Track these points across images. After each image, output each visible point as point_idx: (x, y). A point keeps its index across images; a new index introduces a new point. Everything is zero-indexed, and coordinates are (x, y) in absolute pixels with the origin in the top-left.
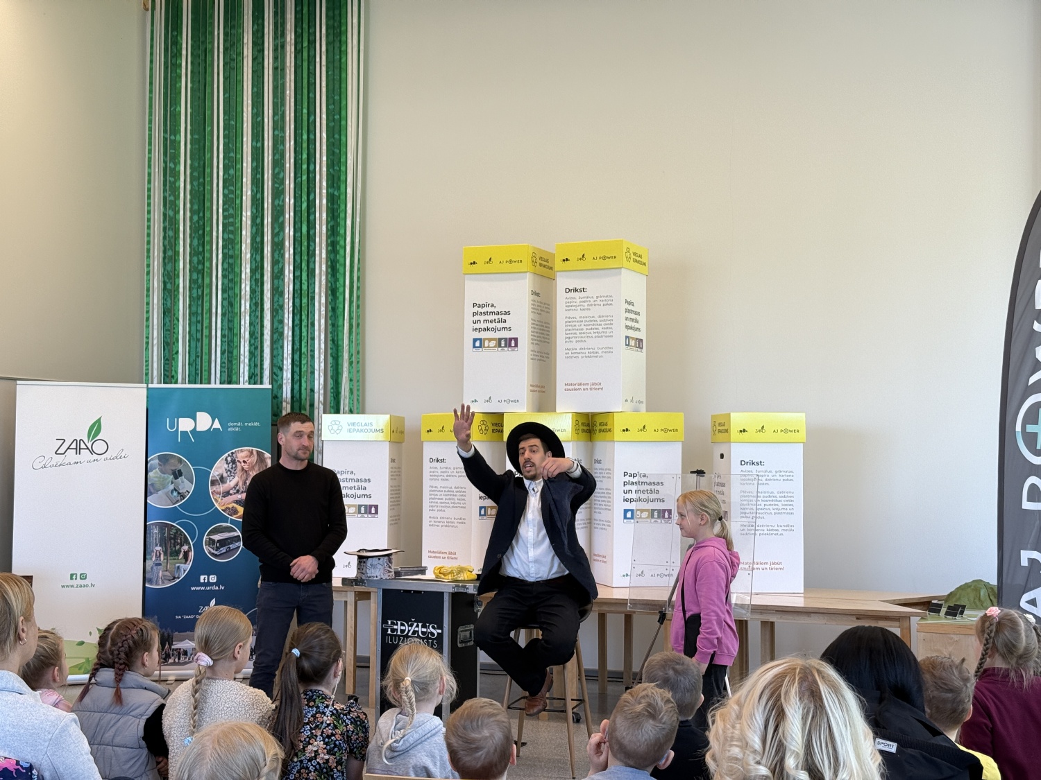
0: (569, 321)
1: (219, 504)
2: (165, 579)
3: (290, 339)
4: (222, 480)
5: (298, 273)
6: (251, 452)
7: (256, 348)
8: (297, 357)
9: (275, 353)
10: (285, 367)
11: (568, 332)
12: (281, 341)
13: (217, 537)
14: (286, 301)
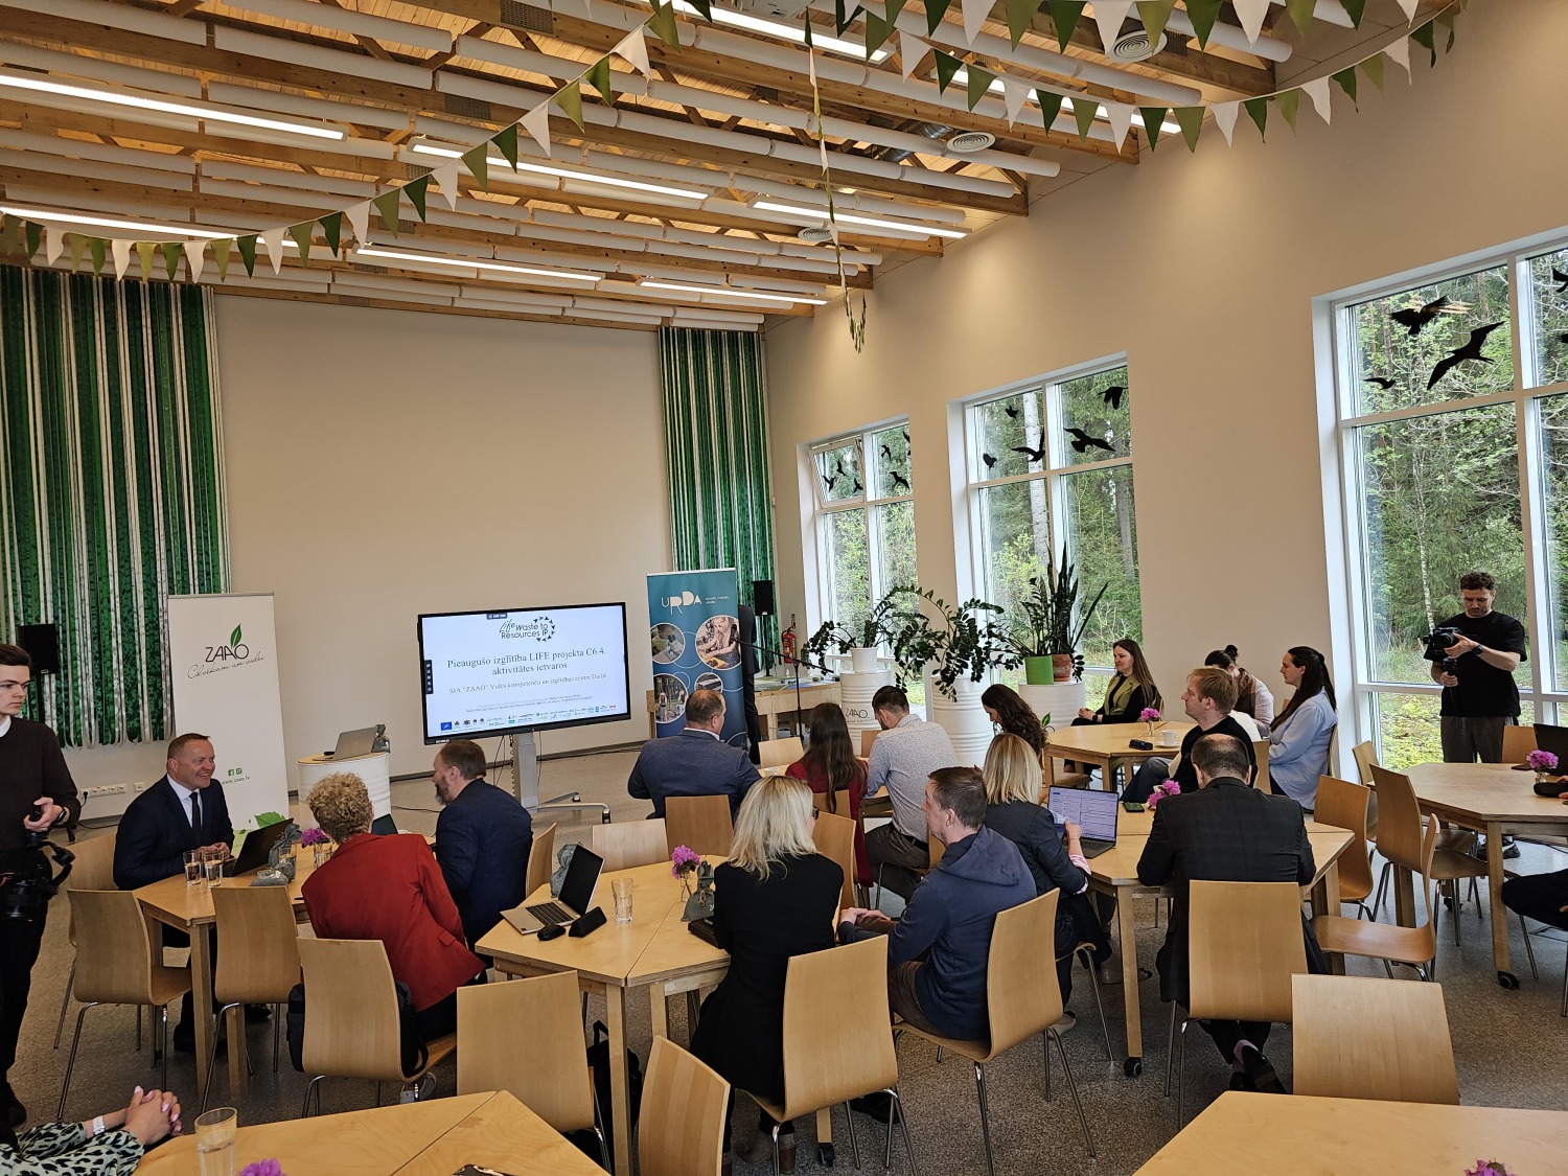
1: (705, 659)
2: (669, 716)
4: (705, 640)
6: (724, 619)
13: (704, 683)
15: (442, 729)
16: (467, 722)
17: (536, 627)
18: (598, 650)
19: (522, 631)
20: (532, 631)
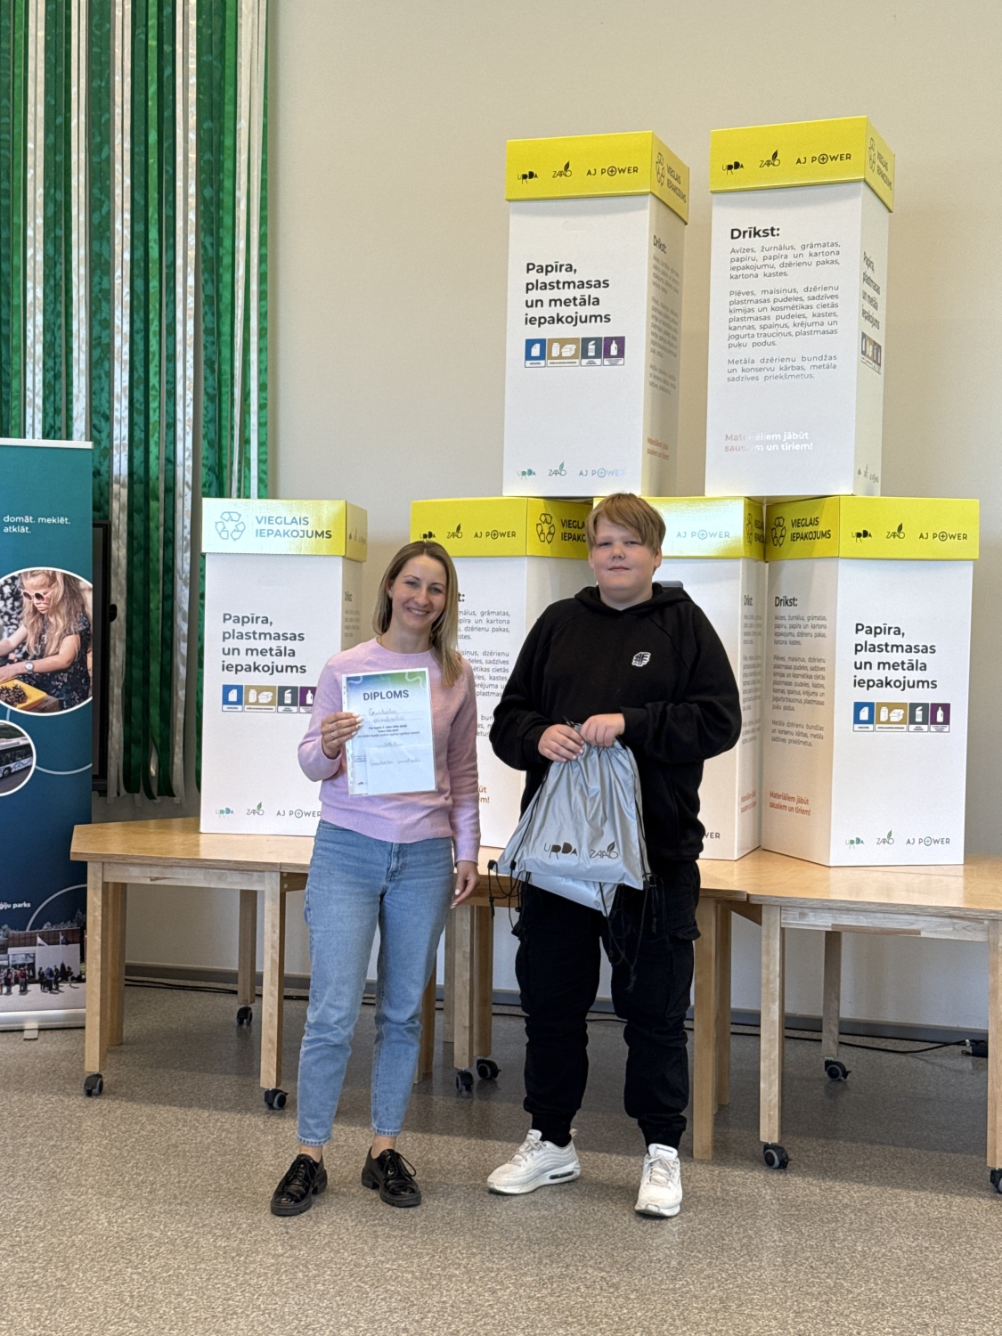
0: (739, 300)
3: (126, 357)
5: (140, 228)
7: (57, 377)
8: (139, 395)
9: (96, 386)
10: (117, 414)
11: (732, 324)
12: (106, 364)
14: (118, 281)
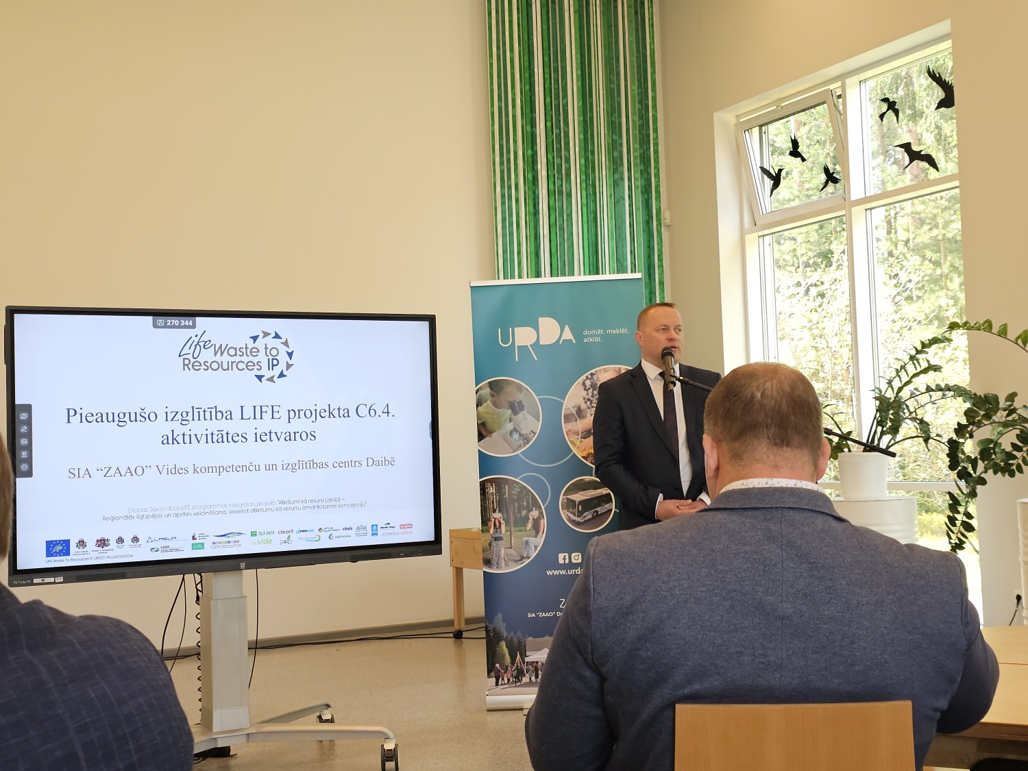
15: (49, 554)
16: (102, 543)
17: (254, 352)
18: (380, 408)
19: (225, 359)
20: (245, 359)
